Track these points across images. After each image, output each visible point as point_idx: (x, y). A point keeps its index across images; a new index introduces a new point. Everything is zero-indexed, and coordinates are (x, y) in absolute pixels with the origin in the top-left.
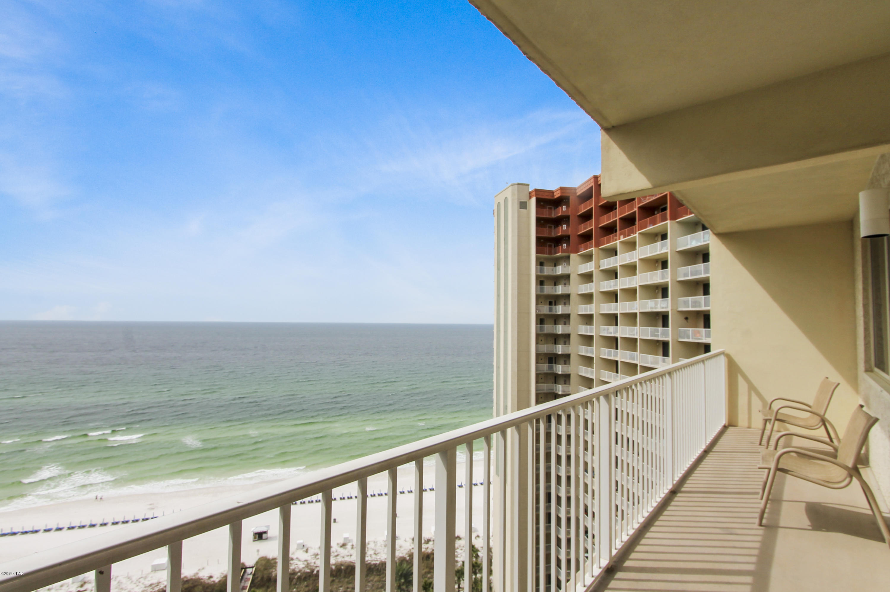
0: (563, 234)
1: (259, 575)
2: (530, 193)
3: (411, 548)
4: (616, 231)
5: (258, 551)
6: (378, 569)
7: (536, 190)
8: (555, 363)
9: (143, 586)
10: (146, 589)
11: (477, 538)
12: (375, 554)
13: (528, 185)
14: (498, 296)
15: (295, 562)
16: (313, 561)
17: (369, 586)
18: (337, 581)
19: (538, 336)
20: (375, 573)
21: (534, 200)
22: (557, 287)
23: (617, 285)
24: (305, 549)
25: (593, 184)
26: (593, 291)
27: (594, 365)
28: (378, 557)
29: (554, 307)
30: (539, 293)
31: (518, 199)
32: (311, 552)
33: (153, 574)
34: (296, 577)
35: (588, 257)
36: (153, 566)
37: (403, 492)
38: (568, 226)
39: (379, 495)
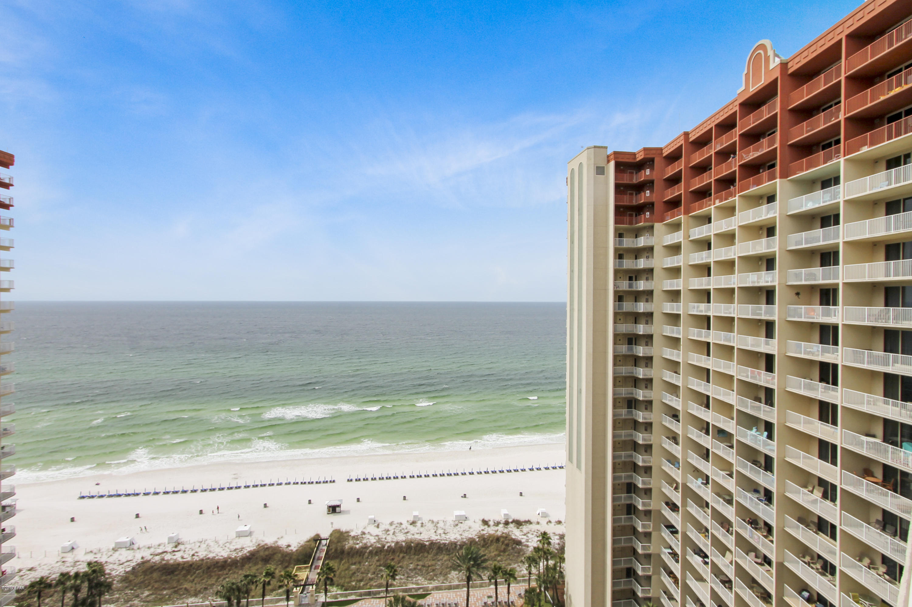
0: (646, 201)
1: (333, 547)
2: (608, 157)
3: (480, 529)
4: (710, 195)
5: (332, 523)
6: (447, 548)
7: (615, 153)
8: (635, 345)
9: (229, 550)
10: (231, 553)
11: (549, 523)
12: (444, 533)
13: (606, 148)
14: (572, 271)
15: (368, 536)
16: (384, 537)
17: (439, 565)
18: (407, 557)
19: (616, 314)
20: (444, 552)
21: (612, 164)
22: (638, 260)
23: (711, 258)
24: (376, 524)
25: (683, 142)
26: (681, 264)
27: (681, 346)
28: (447, 537)
29: (634, 282)
30: (618, 268)
31: (594, 164)
32: (382, 527)
33: (237, 540)
34: (368, 551)
35: (677, 227)
36: (237, 532)
37: (473, 473)
38: (652, 191)
39: (448, 475)
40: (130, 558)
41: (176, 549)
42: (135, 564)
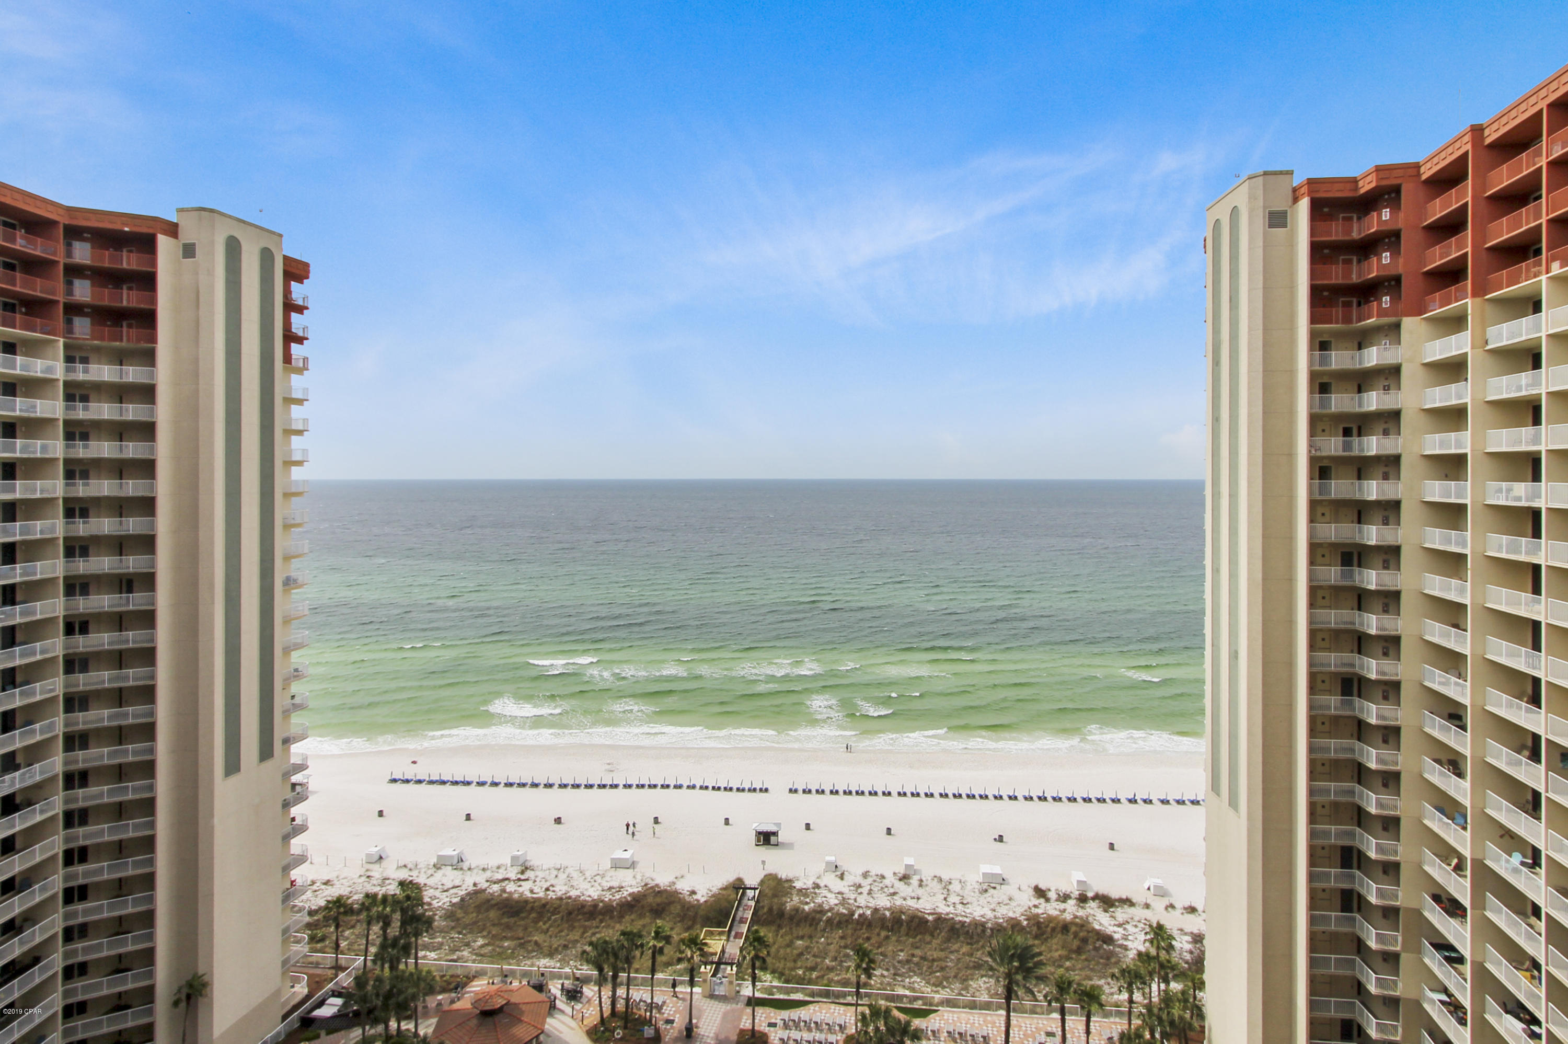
0: (1382, 273)
1: (766, 903)
2: (1295, 190)
3: (1031, 904)
4: (1538, 252)
5: (763, 862)
6: (968, 931)
7: (1311, 182)
8: (1359, 566)
9: (600, 888)
10: (604, 893)
11: (1169, 909)
12: (962, 903)
13: (1290, 173)
14: (1216, 419)
15: (824, 892)
16: (853, 896)
17: (952, 960)
18: (894, 938)
19: (1313, 505)
20: (962, 938)
21: (1304, 204)
22: (1365, 395)
23: (1540, 385)
24: (839, 873)
25: (1469, 147)
26: (1468, 400)
27: (1469, 572)
28: (968, 911)
29: (1355, 440)
30: (1317, 410)
31: (1265, 207)
32: (850, 879)
33: (612, 872)
34: (824, 918)
35: (1457, 322)
36: (612, 859)
37: (1016, 798)
38: (1396, 252)
39: (968, 796)
40: (457, 883)
41: (523, 877)
42: (464, 892)
